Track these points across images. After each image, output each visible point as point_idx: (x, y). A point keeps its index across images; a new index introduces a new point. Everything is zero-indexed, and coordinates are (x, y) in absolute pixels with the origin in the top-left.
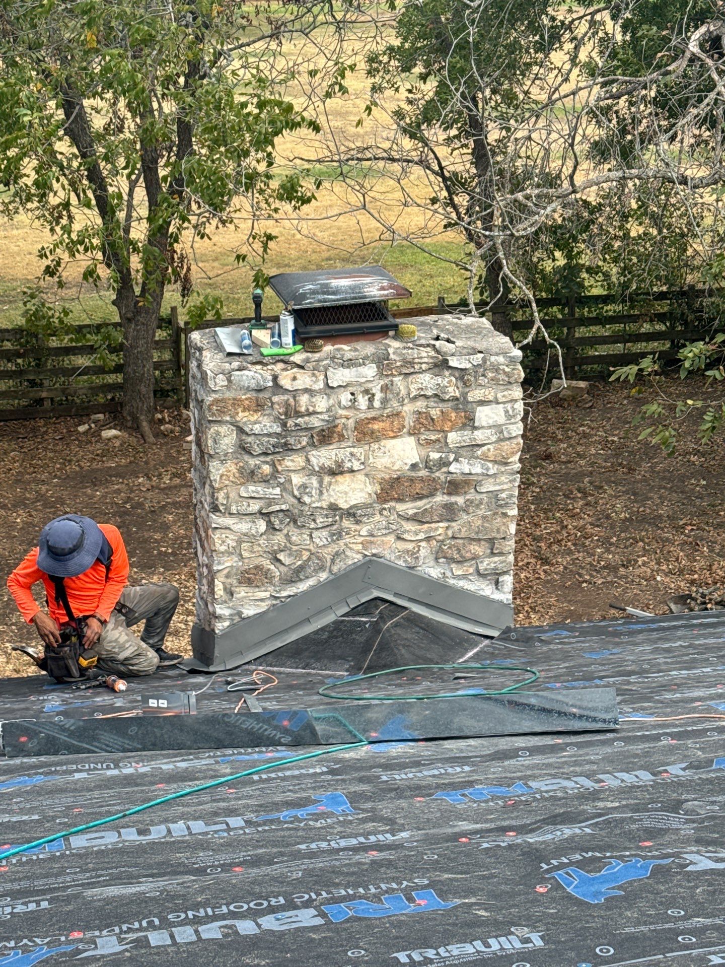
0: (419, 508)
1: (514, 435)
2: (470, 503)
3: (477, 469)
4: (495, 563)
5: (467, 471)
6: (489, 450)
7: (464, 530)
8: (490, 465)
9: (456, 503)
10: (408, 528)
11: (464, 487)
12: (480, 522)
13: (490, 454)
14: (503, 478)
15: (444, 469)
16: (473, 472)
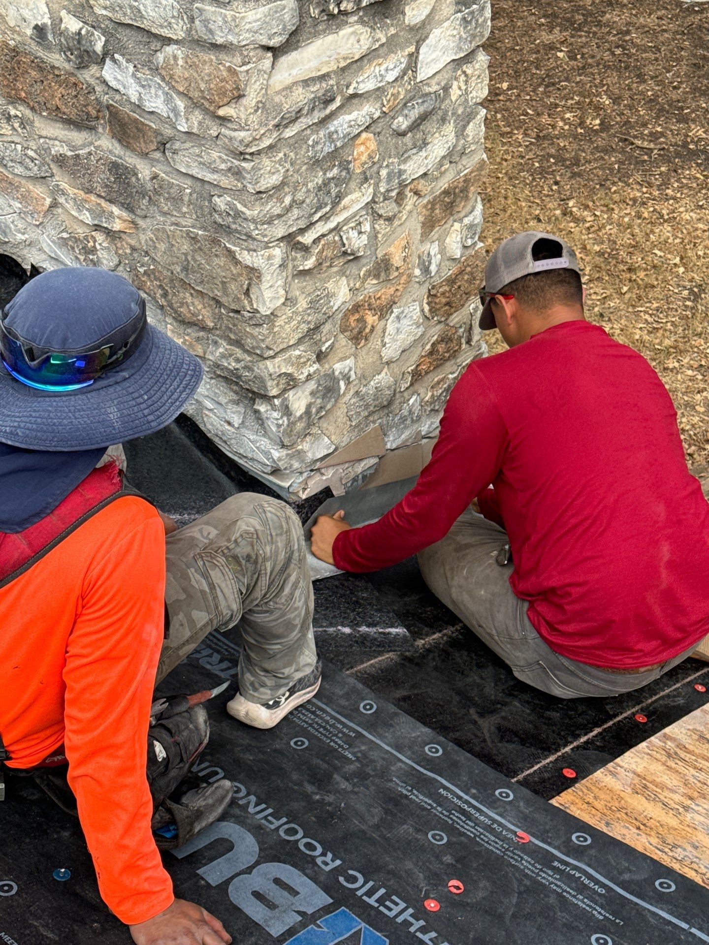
0: (73, 148)
1: (220, 41)
2: (159, 187)
3: (156, 103)
4: (238, 360)
5: (134, 99)
6: (175, 58)
7: (162, 247)
8: (181, 104)
9: (136, 174)
10: (64, 185)
11: (136, 138)
12: (186, 247)
13: (178, 72)
14: (215, 155)
15: (94, 69)
16: (149, 106)
